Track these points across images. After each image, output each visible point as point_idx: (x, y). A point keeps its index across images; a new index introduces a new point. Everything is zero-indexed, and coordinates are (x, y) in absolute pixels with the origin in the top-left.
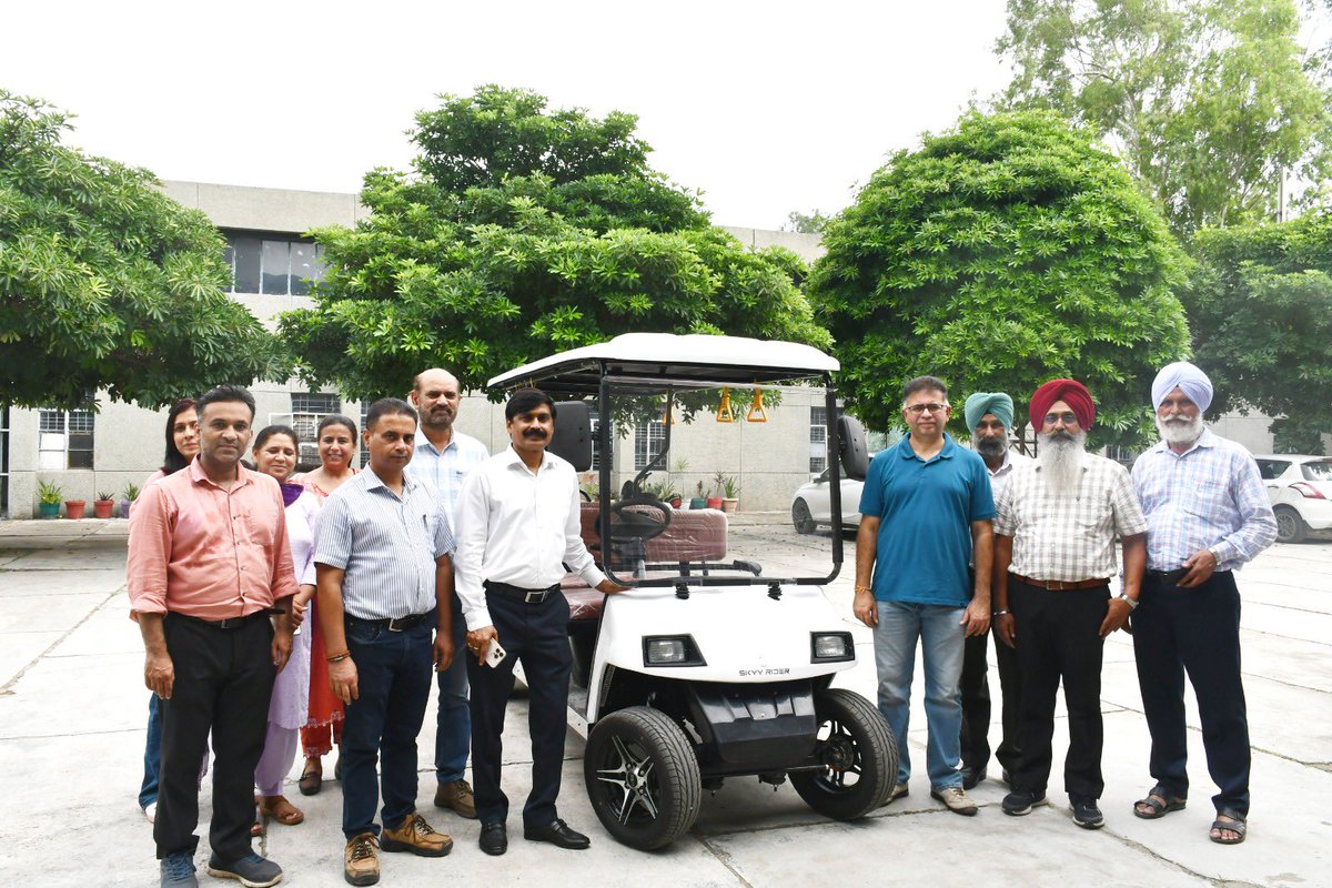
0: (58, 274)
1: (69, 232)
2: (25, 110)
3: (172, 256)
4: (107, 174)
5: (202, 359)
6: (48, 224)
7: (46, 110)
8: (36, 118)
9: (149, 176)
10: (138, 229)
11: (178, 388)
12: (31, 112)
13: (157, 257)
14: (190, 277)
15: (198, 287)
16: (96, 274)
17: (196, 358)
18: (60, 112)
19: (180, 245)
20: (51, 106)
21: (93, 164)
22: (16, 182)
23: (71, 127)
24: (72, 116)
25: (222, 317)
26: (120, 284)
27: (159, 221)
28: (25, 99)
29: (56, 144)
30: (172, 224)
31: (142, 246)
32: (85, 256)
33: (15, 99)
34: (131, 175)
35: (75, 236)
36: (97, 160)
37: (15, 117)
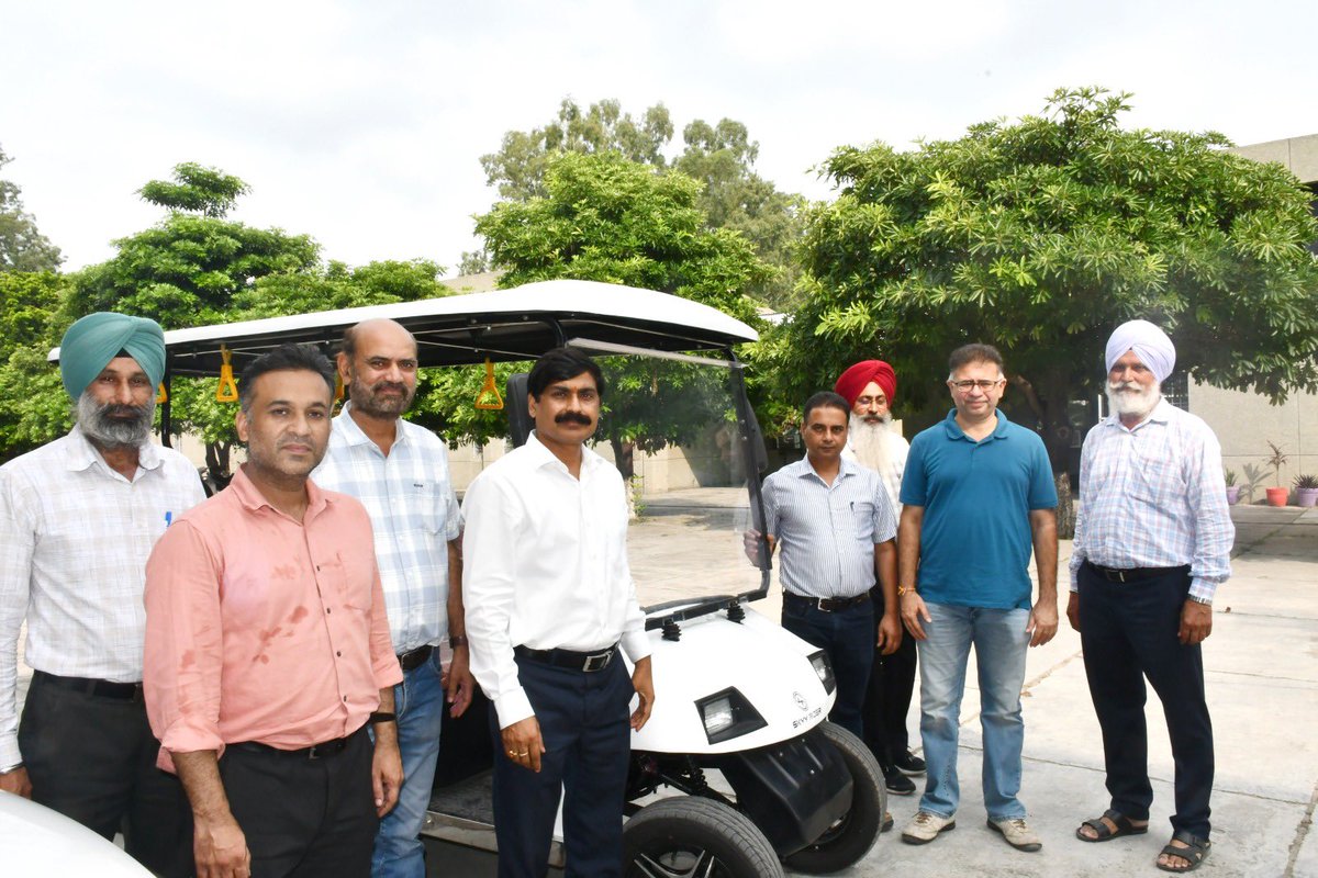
0: (1111, 257)
1: (1126, 213)
2: (1080, 103)
3: (1239, 219)
4: (1169, 147)
5: (1281, 329)
6: (1103, 210)
7: (1102, 98)
8: (1092, 108)
9: (1217, 138)
10: (1204, 196)
11: (1255, 364)
12: (1085, 102)
13: (1225, 225)
14: (1257, 237)
15: (1268, 247)
16: (1152, 252)
17: (1274, 329)
18: (1114, 95)
19: (1252, 204)
20: (1104, 91)
21: (1154, 140)
22: (1075, 176)
23: (1127, 108)
24: (1127, 96)
25: (1304, 277)
26: (1181, 258)
27: (1227, 183)
28: (1080, 92)
29: (1113, 128)
30: (1243, 183)
31: (1209, 215)
32: (1145, 234)
33: (1072, 95)
34: (1196, 142)
35: (1131, 217)
36: (1158, 136)
37: (1072, 111)
